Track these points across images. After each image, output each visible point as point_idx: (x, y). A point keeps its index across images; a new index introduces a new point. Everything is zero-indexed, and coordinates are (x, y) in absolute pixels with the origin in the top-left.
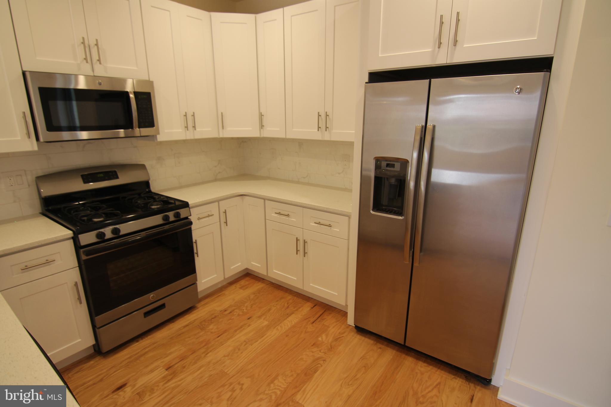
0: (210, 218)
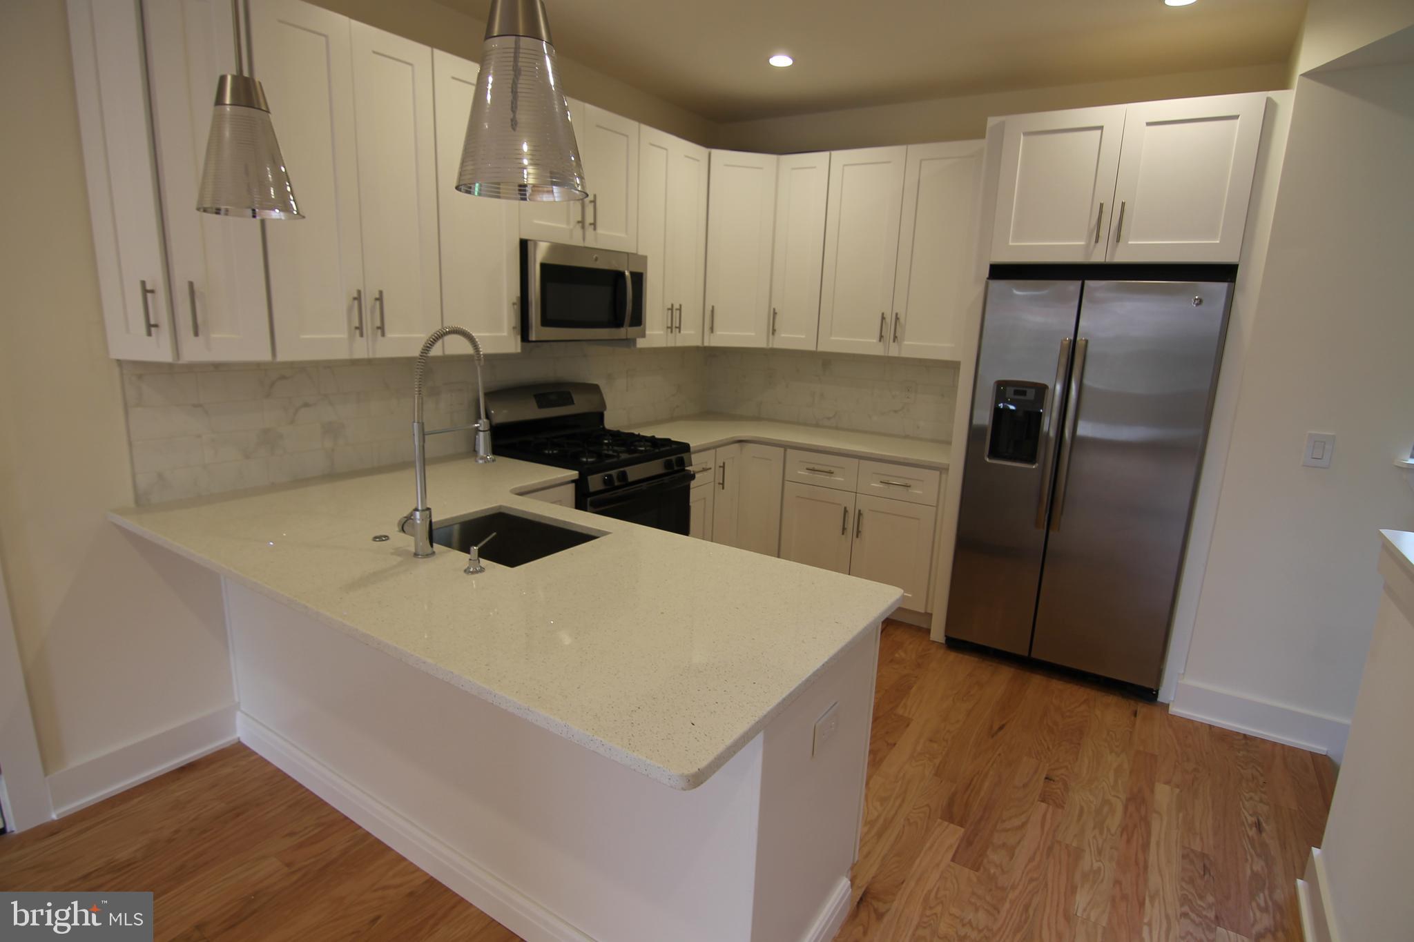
0: (705, 473)
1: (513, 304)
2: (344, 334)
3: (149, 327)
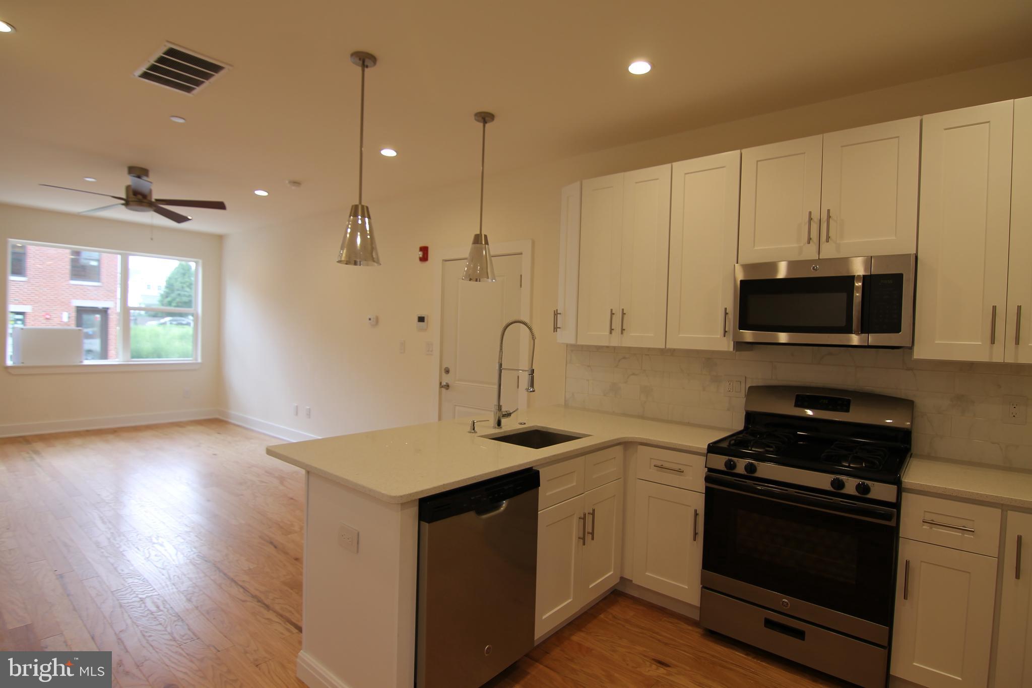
1: (726, 314)
2: (607, 333)
3: (556, 328)
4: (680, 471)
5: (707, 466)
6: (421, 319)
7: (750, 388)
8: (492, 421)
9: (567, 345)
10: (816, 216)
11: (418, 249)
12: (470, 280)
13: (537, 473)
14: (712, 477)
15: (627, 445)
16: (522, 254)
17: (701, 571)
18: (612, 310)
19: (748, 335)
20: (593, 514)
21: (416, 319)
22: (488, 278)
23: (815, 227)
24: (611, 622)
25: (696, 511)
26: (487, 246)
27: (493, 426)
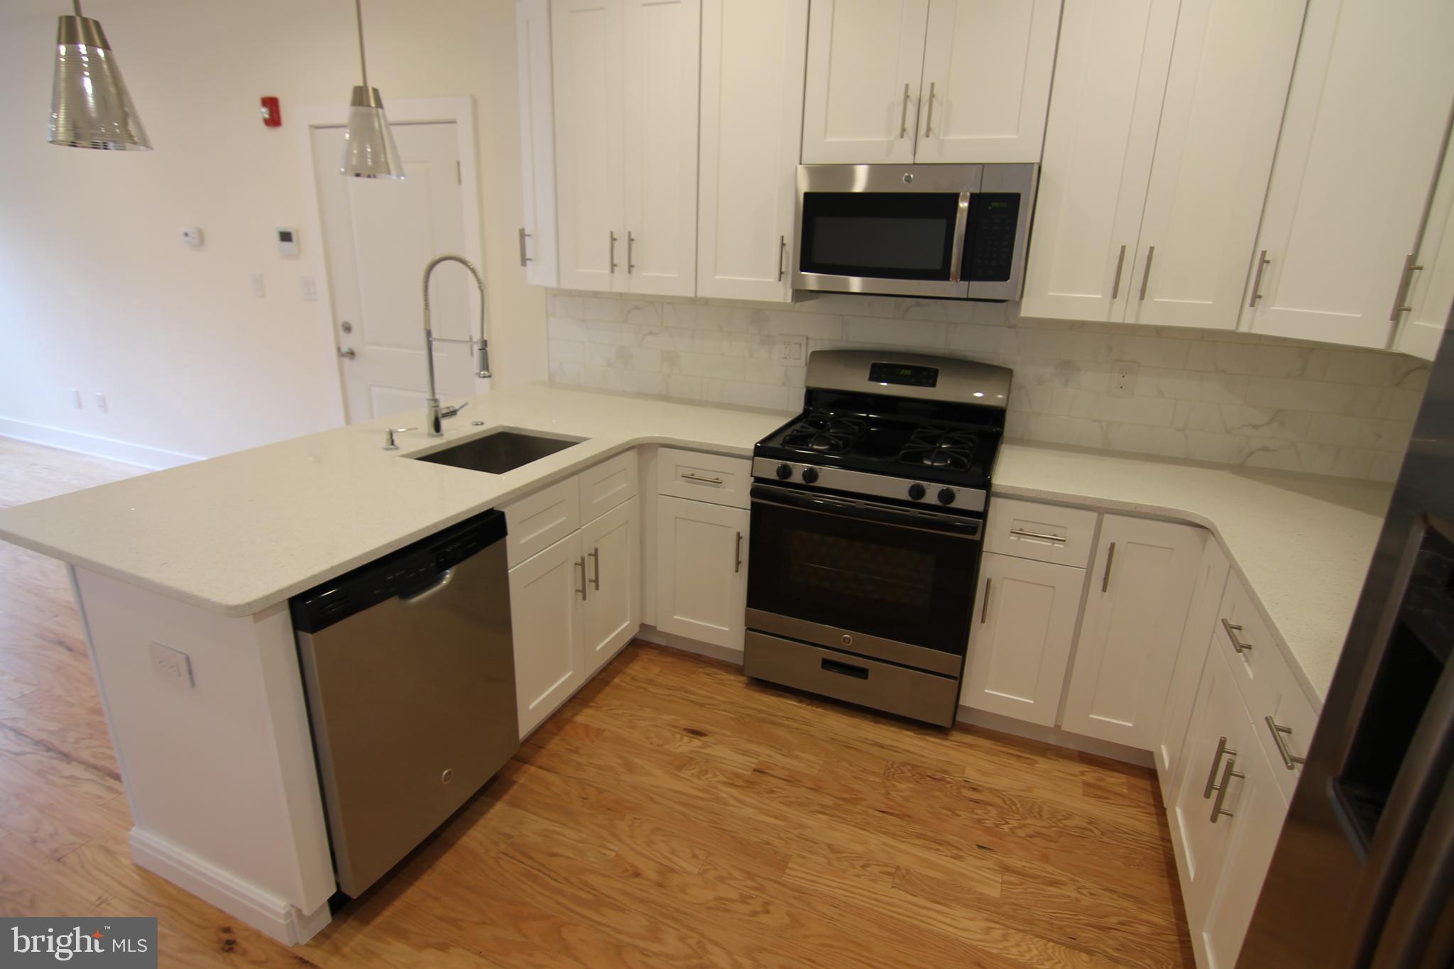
1: (783, 245)
2: (607, 271)
3: (524, 261)
4: (717, 482)
5: (753, 474)
6: (286, 237)
7: (814, 353)
8: (425, 424)
9: (546, 289)
10: (914, 94)
11: (259, 102)
12: (358, 175)
13: (501, 516)
14: (760, 489)
15: (643, 449)
16: (454, 122)
17: (746, 610)
18: (612, 233)
19: (812, 280)
20: (595, 554)
21: (277, 237)
22: (389, 173)
23: (911, 110)
24: (629, 687)
25: (739, 534)
26: (380, 110)
27: (426, 431)
